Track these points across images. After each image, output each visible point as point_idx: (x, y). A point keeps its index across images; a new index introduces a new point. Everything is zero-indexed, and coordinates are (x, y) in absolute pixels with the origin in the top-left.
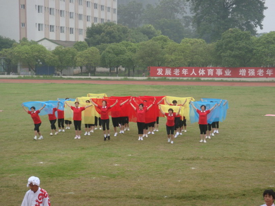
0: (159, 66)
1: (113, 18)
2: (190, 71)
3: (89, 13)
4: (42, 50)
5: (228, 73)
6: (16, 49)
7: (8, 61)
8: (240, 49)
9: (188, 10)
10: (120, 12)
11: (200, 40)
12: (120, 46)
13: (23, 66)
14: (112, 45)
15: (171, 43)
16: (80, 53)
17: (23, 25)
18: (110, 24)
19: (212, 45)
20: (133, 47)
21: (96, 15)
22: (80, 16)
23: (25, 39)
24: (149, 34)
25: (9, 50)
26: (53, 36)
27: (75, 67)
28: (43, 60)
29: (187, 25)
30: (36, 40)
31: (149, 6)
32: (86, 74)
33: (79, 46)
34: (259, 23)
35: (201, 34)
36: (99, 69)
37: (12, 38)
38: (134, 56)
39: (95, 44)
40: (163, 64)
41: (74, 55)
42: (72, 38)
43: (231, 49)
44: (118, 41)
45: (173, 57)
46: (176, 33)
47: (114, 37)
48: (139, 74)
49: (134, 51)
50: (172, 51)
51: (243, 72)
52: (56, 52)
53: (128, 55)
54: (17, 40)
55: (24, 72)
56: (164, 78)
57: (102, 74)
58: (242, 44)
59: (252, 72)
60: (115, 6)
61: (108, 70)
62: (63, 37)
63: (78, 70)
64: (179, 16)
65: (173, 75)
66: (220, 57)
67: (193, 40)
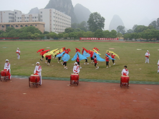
0: (82, 37)
1: (70, 27)
2: (89, 39)
3: (65, 26)
4: (55, 34)
5: (97, 39)
6: (50, 34)
7: (48, 36)
8: (100, 34)
9: (87, 25)
10: (72, 25)
11: (91, 32)
12: (73, 33)
13: (51, 38)
14: (71, 33)
15: (85, 32)
16: (64, 35)
17: (51, 28)
18: (70, 28)
19: (94, 33)
20: (76, 33)
21: (66, 26)
22: (63, 26)
23: (51, 32)
24: (79, 30)
25: (48, 34)
26: (57, 31)
27: (62, 38)
28: (56, 36)
29: (87, 28)
30: (54, 32)
31: (78, 24)
32: (65, 39)
33: (63, 33)
34: (103, 28)
35: (91, 30)
36: (68, 38)
37: (48, 31)
38: (76, 35)
39: (67, 32)
40: (83, 37)
41: (63, 35)
42: (61, 31)
43: (98, 34)
44: (72, 32)
45: (85, 35)
46: (85, 30)
47: (71, 31)
48: (77, 39)
49: (76, 34)
50: (85, 34)
51: (101, 39)
52: (59, 34)
53: (75, 35)
54: (50, 32)
55: (51, 39)
56: (83, 40)
57: (69, 39)
58: (100, 33)
59: (103, 39)
60: (71, 24)
61: (70, 38)
62: (59, 31)
63: (63, 38)
64: (85, 26)
65: (85, 39)
66: (96, 35)
67: (89, 32)
